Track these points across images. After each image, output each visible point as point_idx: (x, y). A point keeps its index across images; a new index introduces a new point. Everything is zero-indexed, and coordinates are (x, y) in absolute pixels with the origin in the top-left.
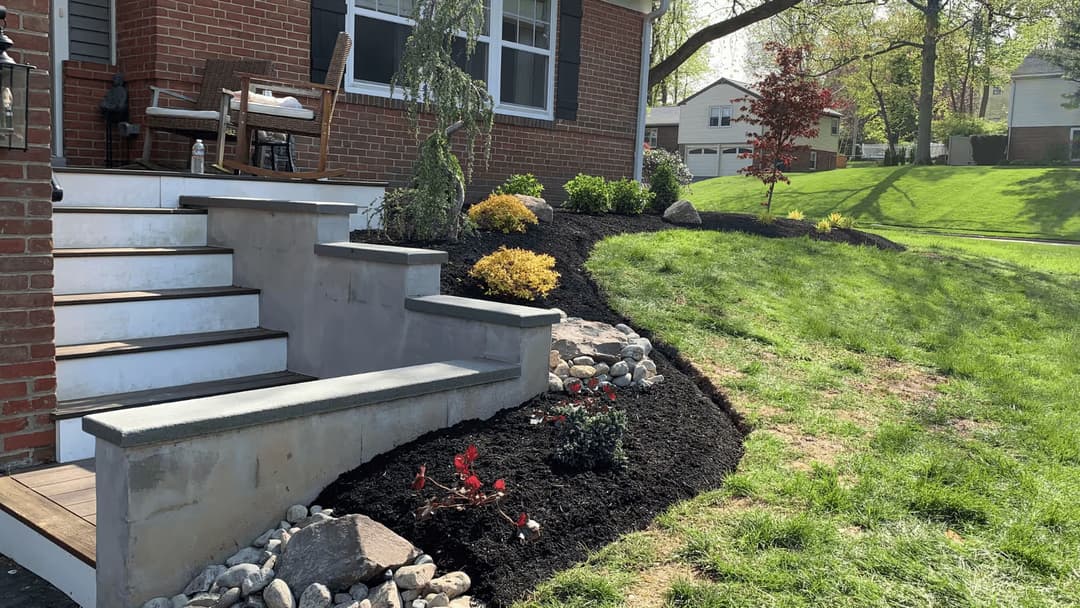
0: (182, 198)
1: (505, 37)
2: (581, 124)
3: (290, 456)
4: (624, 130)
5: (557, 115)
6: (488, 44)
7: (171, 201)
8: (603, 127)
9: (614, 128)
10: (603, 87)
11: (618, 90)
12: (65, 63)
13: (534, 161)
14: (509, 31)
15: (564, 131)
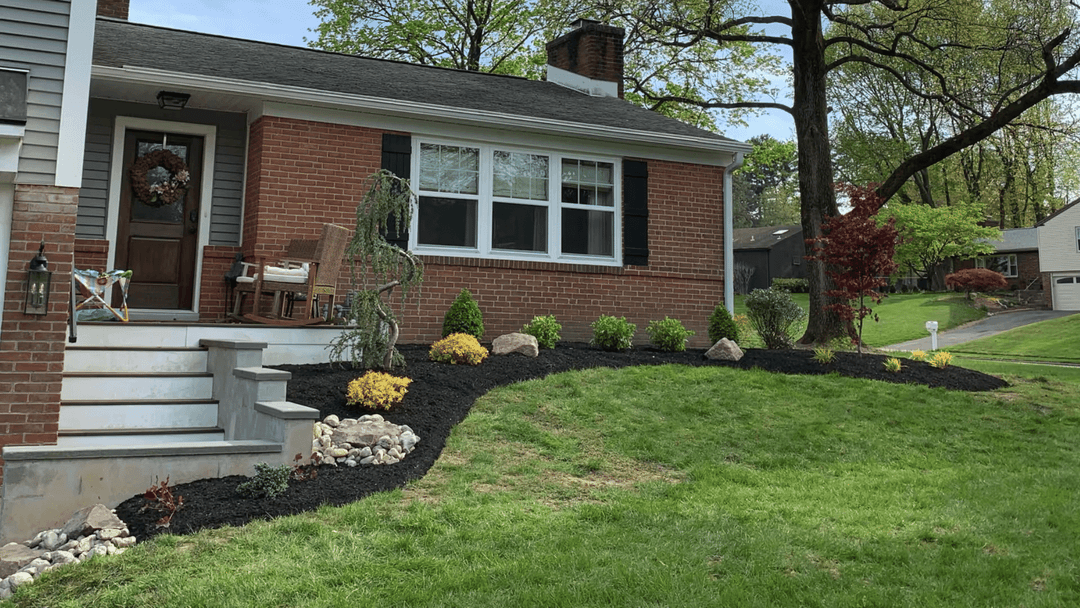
0: (201, 341)
1: (565, 199)
2: (653, 269)
3: (101, 479)
4: (709, 272)
5: (626, 261)
6: (547, 207)
7: (193, 343)
8: (681, 270)
9: (695, 271)
10: (678, 234)
11: (698, 236)
12: (205, 247)
13: (601, 303)
14: (569, 194)
15: (635, 276)
